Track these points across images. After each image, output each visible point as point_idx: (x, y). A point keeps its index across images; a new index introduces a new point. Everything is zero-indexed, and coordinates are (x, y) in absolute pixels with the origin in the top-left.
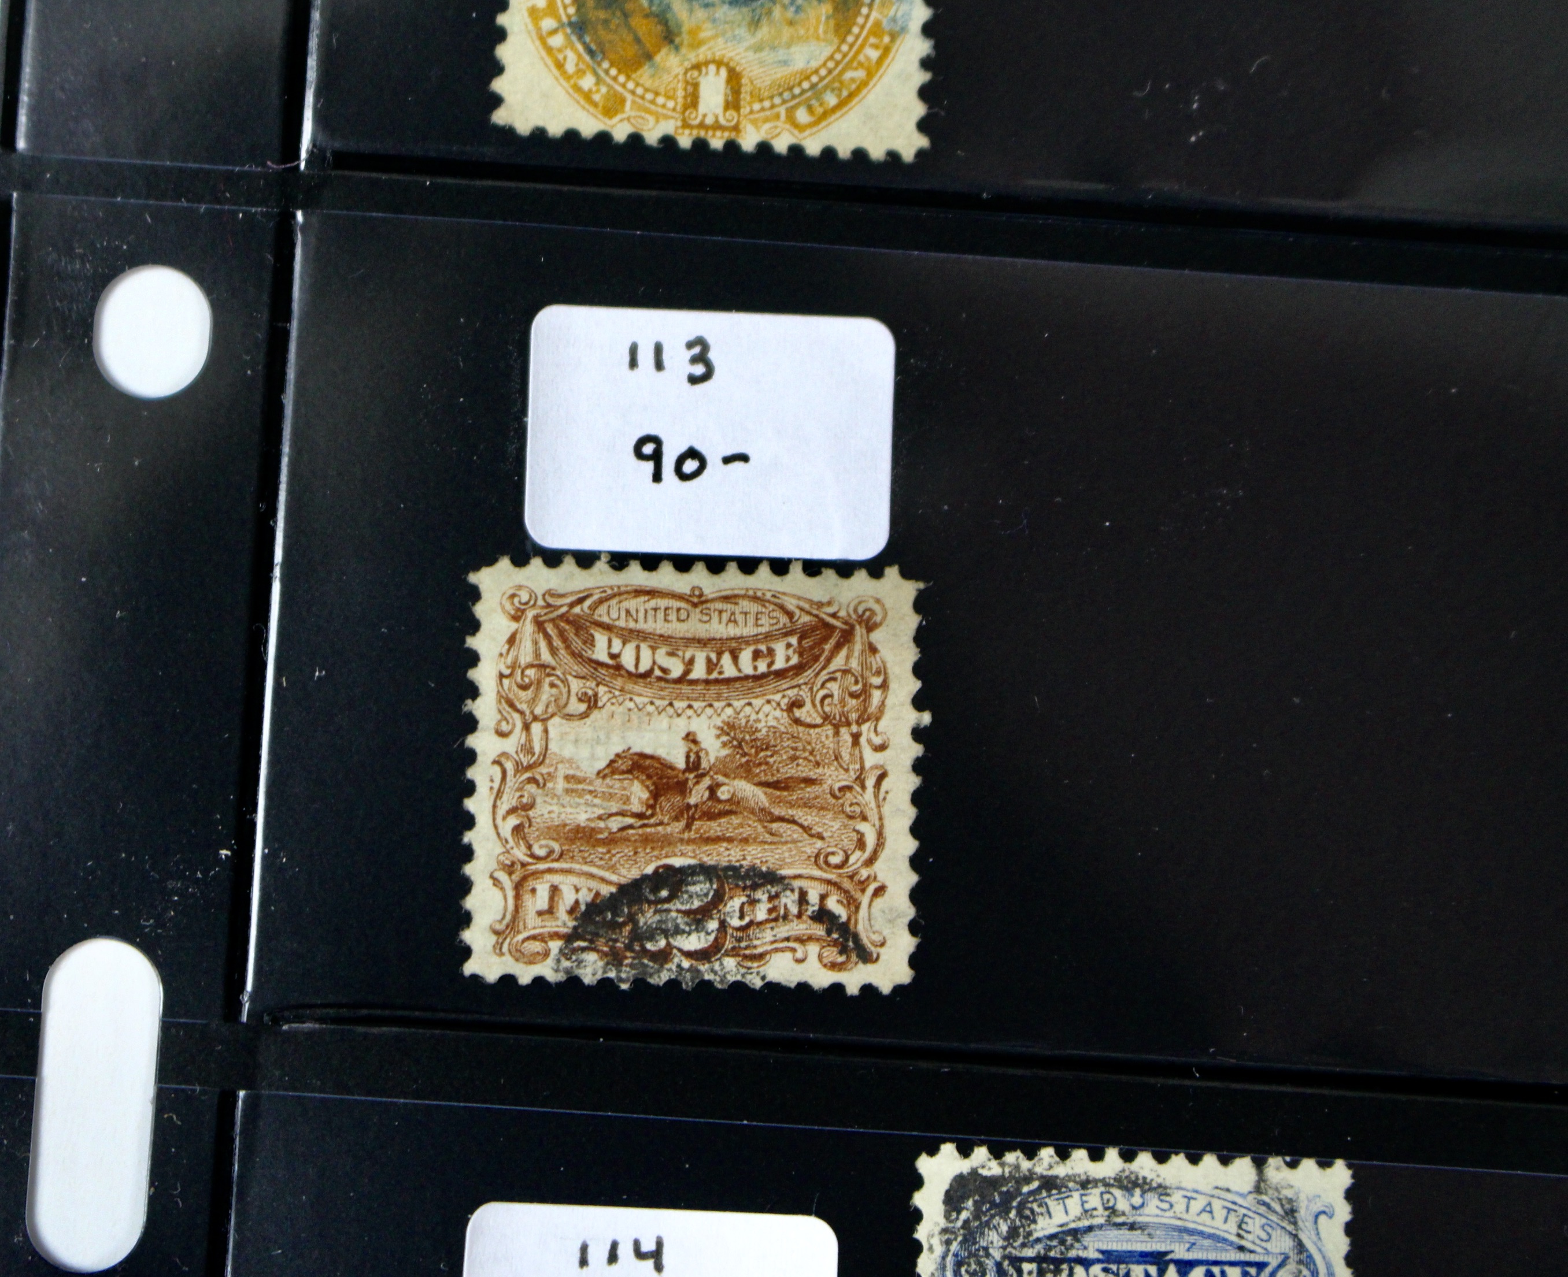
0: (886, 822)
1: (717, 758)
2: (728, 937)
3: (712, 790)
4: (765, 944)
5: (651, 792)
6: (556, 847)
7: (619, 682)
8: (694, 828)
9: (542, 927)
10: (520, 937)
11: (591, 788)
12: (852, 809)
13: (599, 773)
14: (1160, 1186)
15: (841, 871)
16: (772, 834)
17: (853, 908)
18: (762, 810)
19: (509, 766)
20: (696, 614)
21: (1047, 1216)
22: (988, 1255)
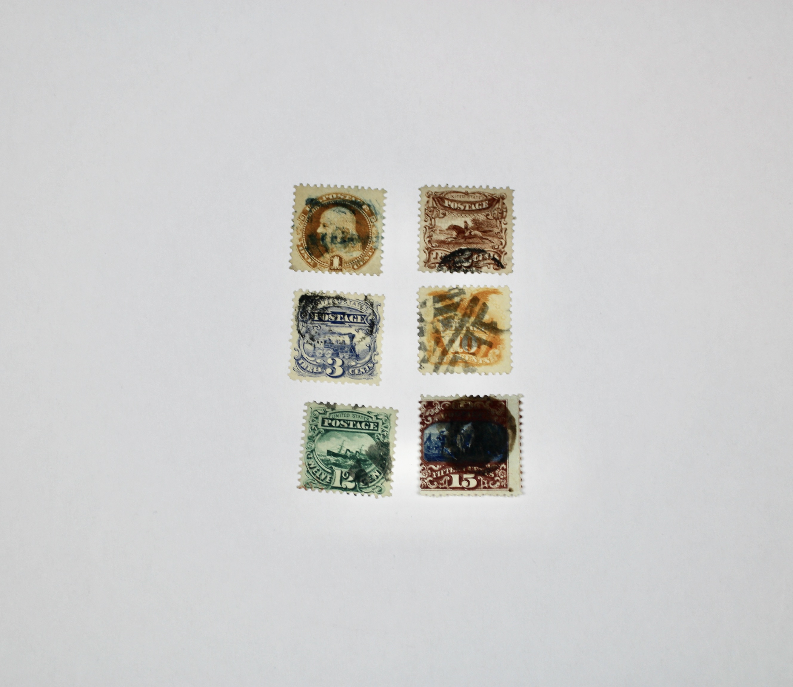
0: (507, 240)
1: (471, 226)
2: (473, 263)
3: (470, 233)
4: (481, 265)
5: (457, 233)
6: (437, 244)
7: (450, 211)
8: (466, 241)
9: (434, 261)
10: (430, 263)
11: (445, 232)
12: (500, 237)
13: (446, 229)
15: (497, 250)
16: (483, 242)
17: (500, 258)
18: (481, 237)
19: (427, 228)
20: (466, 196)
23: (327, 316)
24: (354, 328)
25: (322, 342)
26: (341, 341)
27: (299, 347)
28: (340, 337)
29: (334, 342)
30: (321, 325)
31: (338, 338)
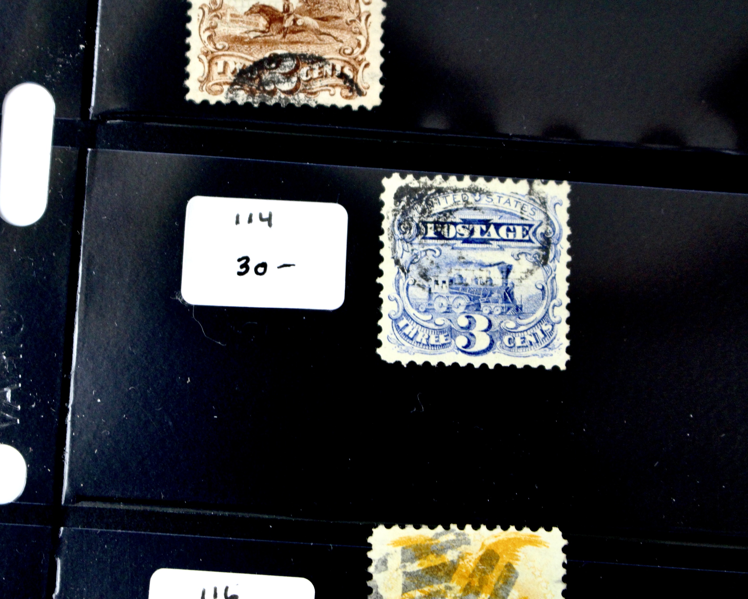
0: (370, 36)
1: (297, 7)
2: (301, 84)
3: (295, 21)
4: (317, 88)
5: (268, 21)
6: (227, 45)
8: (286, 37)
9: (220, 79)
10: (210, 84)
11: (242, 19)
12: (355, 30)
13: (245, 13)
14: (487, 192)
15: (351, 56)
16: (320, 40)
17: (355, 72)
18: (316, 30)
19: (206, 10)
21: (438, 204)
22: (412, 220)
23: (452, 227)
24: (508, 252)
25: (444, 282)
26: (484, 280)
27: (399, 294)
28: (480, 270)
29: (469, 281)
30: (440, 247)
31: (478, 273)
